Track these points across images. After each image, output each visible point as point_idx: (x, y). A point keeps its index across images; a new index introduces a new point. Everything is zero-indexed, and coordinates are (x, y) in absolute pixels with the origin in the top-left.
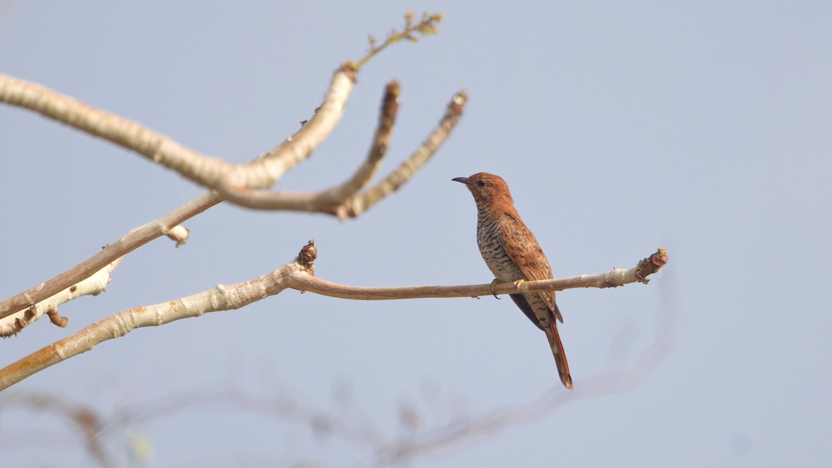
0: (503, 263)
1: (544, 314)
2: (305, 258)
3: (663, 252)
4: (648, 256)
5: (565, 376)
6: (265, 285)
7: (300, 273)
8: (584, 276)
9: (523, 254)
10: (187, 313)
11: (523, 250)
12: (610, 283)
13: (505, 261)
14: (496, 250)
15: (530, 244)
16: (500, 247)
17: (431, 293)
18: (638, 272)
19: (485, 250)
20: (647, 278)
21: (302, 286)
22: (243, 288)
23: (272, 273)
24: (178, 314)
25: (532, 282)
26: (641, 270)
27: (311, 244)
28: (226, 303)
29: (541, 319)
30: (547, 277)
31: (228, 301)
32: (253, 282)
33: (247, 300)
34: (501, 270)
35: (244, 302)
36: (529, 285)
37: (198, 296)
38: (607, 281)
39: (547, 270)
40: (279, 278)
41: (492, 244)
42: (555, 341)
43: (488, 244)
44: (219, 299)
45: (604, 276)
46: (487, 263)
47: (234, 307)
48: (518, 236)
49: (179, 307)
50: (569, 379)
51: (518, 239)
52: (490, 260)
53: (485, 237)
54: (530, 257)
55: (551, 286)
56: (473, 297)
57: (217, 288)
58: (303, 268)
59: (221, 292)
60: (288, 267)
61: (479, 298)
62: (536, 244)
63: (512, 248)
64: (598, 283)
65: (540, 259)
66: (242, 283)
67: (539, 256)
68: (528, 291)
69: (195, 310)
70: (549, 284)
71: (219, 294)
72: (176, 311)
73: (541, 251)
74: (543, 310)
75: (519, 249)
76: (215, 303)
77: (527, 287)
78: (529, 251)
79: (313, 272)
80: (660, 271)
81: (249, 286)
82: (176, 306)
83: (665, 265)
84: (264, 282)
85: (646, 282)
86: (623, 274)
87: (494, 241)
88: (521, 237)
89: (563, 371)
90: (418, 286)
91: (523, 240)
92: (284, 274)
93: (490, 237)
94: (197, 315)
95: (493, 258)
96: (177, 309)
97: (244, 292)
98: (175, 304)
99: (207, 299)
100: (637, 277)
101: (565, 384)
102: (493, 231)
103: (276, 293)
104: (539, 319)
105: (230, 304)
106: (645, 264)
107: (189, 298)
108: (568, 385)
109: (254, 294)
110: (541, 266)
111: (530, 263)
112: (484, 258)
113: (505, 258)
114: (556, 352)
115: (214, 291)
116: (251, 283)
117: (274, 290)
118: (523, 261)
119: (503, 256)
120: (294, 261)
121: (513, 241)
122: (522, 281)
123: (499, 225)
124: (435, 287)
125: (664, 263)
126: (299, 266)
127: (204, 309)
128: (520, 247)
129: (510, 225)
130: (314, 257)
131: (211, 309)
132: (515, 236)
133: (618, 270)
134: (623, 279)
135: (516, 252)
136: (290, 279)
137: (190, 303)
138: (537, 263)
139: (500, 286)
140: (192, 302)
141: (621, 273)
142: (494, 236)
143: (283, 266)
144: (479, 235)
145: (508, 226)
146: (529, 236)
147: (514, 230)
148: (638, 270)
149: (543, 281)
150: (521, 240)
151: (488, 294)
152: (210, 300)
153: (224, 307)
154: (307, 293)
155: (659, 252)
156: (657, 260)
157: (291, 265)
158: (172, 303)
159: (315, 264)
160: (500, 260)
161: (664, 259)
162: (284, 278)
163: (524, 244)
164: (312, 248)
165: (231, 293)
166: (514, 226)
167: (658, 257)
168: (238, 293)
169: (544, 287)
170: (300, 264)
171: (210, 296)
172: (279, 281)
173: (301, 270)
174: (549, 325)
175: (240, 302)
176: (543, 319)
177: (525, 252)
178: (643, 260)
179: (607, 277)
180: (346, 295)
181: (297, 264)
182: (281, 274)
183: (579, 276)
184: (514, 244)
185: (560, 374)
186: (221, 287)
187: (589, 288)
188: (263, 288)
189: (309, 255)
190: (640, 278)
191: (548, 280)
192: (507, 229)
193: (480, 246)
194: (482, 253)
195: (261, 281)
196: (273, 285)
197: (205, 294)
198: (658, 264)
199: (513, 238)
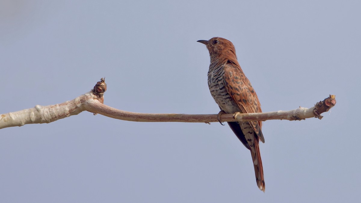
0: (226, 99)
1: (252, 137)
2: (98, 91)
3: (333, 97)
4: (322, 100)
5: (260, 180)
6: (69, 107)
7: (93, 100)
8: (280, 111)
9: (239, 93)
10: (13, 123)
11: (239, 90)
12: (296, 117)
13: (228, 98)
14: (221, 89)
15: (245, 86)
16: (224, 87)
17: (178, 119)
18: (315, 110)
19: (213, 89)
20: (321, 115)
21: (95, 110)
22: (53, 109)
23: (75, 100)
24: (6, 124)
25: (244, 114)
26: (317, 109)
27: (103, 81)
28: (41, 118)
29: (248, 140)
30: (254, 111)
31: (42, 117)
32: (61, 105)
33: (56, 117)
34: (224, 104)
35: (54, 119)
36: (243, 116)
37: (22, 112)
38: (294, 115)
39: (255, 106)
40: (79, 103)
41: (218, 85)
42: (256, 156)
43: (215, 84)
44: (36, 115)
45: (292, 112)
46: (214, 98)
47: (47, 122)
48: (236, 80)
49: (8, 119)
50: (263, 184)
51: (237, 82)
52: (216, 96)
53: (213, 79)
54: (243, 96)
55: (257, 117)
56: (206, 122)
57: (35, 107)
58: (96, 97)
59: (38, 110)
60: (86, 96)
61: (210, 124)
62: (249, 86)
63: (232, 88)
64: (288, 116)
65: (251, 97)
66: (53, 105)
67: (250, 96)
68: (242, 120)
69: (19, 122)
70: (256, 116)
71: (36, 111)
72: (5, 121)
73: (252, 92)
74: (251, 133)
75: (237, 89)
76: (33, 118)
77: (241, 117)
78: (243, 91)
79: (103, 101)
80: (331, 110)
81: (58, 107)
82: (5, 118)
83: (334, 107)
84: (68, 105)
85: (321, 118)
86: (305, 111)
87: (219, 83)
88: (239, 81)
89: (259, 178)
90: (170, 113)
91: (240, 83)
92: (82, 101)
93: (217, 79)
94: (20, 125)
95: (219, 95)
96: (6, 120)
97: (54, 111)
98: (5, 116)
99: (27, 114)
100: (314, 114)
101: (259, 187)
102: (219, 75)
103: (77, 114)
104: (247, 140)
105: (43, 119)
106: (320, 105)
107: (15, 112)
108: (261, 187)
109: (60, 113)
110: (251, 103)
111: (243, 100)
112: (212, 95)
113: (228, 96)
114: (256, 164)
115: (33, 109)
116: (59, 105)
117: (75, 111)
118: (238, 98)
119: (226, 95)
120: (90, 92)
121: (233, 83)
122: (238, 113)
123: (224, 71)
124: (181, 114)
125: (333, 105)
126: (93, 96)
127: (25, 121)
128: (238, 87)
129: (232, 71)
130: (104, 90)
131: (30, 122)
132: (235, 79)
133: (302, 109)
134: (305, 114)
135: (234, 91)
136: (86, 104)
137: (15, 116)
138: (248, 100)
139: (224, 116)
140: (17, 116)
141: (304, 111)
142: (220, 79)
143: (82, 95)
144: (209, 77)
145: (231, 72)
146: (245, 80)
147: (235, 75)
148: (315, 109)
149: (252, 114)
150: (239, 83)
151: (216, 121)
152: (29, 115)
153: (39, 120)
154: (98, 115)
155: (330, 97)
156: (328, 103)
157: (88, 95)
158: (3, 116)
159: (105, 95)
160: (224, 97)
161: (333, 102)
162: (82, 103)
163: (241, 86)
164: (103, 84)
165: (45, 111)
166: (235, 72)
167: (329, 101)
168: (50, 112)
169: (253, 118)
170: (94, 94)
171: (30, 113)
172: (79, 105)
173: (94, 98)
174: (254, 144)
175: (50, 118)
176: (250, 140)
177: (241, 92)
178: (319, 102)
179: (294, 113)
180: (122, 117)
181: (92, 94)
182: (81, 100)
183: (276, 112)
184: (234, 85)
185: (257, 179)
186: (38, 107)
187: (283, 120)
188: (67, 109)
189: (101, 88)
190: (316, 115)
191: (255, 114)
192: (230, 74)
193: (209, 86)
194: (211, 92)
195: (67, 104)
196: (74, 107)
197: (27, 111)
198: (329, 106)
199: (233, 81)
